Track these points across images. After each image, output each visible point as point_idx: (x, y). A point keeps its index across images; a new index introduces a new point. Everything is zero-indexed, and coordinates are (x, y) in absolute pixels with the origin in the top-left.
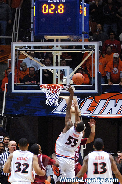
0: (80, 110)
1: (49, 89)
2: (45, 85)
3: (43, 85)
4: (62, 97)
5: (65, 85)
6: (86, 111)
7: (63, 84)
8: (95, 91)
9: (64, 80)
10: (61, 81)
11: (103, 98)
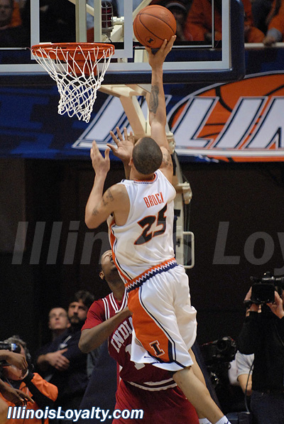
0: (171, 134)
1: (63, 62)
2: (50, 46)
3: (42, 47)
4: (108, 87)
5: (120, 46)
6: (192, 139)
7: (111, 43)
8: (224, 64)
9: (116, 29)
10: (103, 32)
11: (252, 94)
